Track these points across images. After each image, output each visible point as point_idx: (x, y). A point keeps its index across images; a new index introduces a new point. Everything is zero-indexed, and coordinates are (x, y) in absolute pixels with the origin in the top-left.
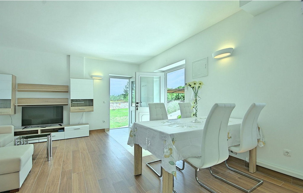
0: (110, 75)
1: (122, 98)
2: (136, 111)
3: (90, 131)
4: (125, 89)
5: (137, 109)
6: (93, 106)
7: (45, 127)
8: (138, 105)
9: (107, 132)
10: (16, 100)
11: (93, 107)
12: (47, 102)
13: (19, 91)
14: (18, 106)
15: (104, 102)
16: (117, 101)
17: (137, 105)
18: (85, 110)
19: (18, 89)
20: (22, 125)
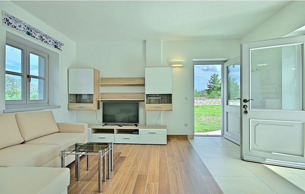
0: (194, 60)
1: (206, 94)
2: (244, 115)
3: (168, 136)
4: (209, 84)
5: (246, 112)
6: (171, 103)
7: (122, 126)
8: (247, 104)
9: (190, 141)
10: (100, 95)
11: (172, 105)
12: (125, 97)
13: (102, 85)
14: (101, 101)
15: (186, 99)
16: (200, 97)
17: (244, 104)
18: (162, 109)
19: (101, 83)
20: (103, 122)
